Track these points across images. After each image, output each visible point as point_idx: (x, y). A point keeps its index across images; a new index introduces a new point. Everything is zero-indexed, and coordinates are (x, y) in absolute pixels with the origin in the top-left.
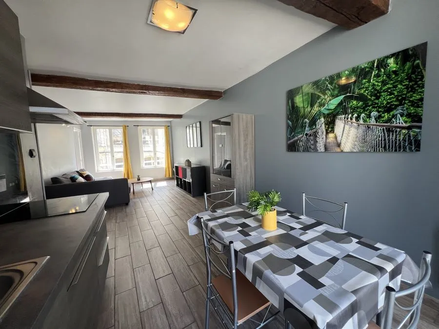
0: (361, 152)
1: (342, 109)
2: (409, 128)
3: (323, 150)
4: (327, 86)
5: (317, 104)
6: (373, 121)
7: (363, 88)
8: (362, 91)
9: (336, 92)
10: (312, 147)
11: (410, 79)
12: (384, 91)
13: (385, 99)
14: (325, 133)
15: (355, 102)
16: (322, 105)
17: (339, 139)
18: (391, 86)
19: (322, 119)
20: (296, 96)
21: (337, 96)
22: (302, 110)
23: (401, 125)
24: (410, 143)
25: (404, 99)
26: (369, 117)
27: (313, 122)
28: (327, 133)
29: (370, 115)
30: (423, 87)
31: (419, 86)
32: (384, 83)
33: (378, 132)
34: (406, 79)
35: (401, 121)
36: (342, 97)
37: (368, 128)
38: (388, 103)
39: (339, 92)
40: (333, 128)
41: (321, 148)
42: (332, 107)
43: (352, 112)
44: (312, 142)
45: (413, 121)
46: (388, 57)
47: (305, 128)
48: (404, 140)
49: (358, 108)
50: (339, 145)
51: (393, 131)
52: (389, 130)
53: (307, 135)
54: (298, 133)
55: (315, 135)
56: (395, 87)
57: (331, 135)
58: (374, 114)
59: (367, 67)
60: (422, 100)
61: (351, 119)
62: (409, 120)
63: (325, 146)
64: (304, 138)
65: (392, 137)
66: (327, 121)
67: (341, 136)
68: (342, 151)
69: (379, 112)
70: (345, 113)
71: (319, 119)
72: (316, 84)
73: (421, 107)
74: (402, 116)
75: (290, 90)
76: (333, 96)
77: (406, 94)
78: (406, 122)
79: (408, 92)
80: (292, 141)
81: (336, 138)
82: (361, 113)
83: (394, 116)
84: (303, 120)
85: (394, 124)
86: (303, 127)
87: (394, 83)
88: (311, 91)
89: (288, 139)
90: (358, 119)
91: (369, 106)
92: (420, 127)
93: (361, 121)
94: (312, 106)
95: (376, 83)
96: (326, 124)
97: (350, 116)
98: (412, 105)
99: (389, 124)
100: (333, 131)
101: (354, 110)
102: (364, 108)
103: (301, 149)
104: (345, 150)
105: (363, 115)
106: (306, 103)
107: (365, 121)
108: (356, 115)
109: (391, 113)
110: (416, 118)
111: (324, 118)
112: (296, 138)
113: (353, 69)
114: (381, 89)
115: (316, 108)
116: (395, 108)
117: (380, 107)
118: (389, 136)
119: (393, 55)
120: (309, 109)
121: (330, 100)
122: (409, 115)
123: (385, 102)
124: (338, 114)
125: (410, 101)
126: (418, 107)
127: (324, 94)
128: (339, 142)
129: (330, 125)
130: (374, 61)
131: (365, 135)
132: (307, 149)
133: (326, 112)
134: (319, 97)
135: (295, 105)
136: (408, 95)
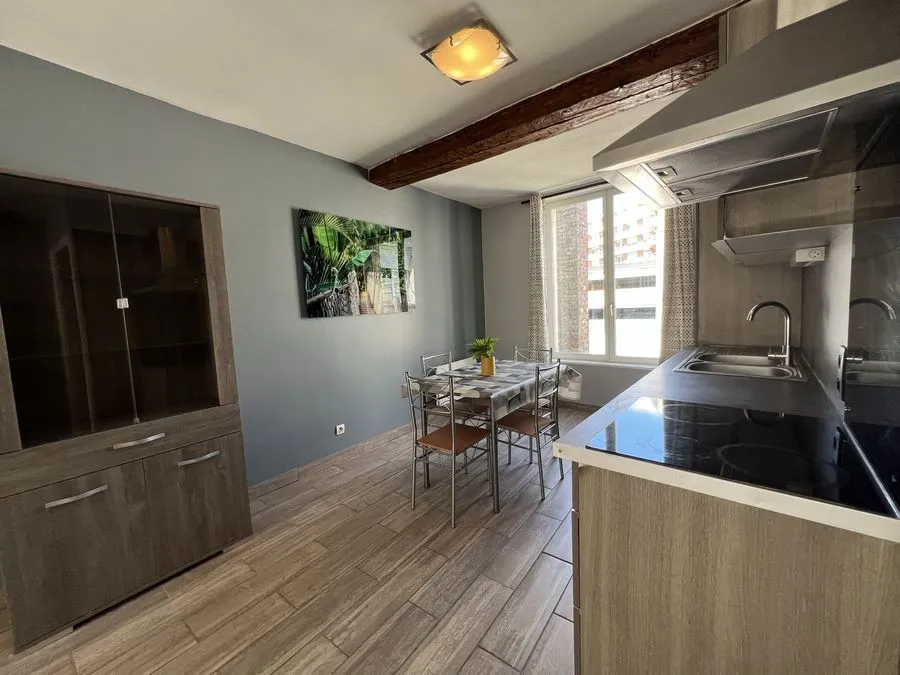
1: (370, 265)
3: (358, 312)
5: (345, 251)
10: (346, 309)
16: (352, 253)
17: (372, 298)
19: (354, 272)
20: (315, 225)
21: (366, 249)
22: (327, 252)
27: (344, 274)
28: (360, 291)
36: (370, 252)
39: (367, 244)
40: (365, 285)
41: (354, 307)
42: (363, 260)
44: (345, 302)
47: (334, 281)
50: (373, 306)
53: (337, 290)
54: (323, 286)
55: (348, 292)
57: (364, 294)
63: (360, 306)
64: (334, 296)
66: (359, 275)
70: (374, 270)
71: (351, 270)
76: (361, 247)
80: (314, 299)
81: (369, 297)
82: (386, 274)
84: (330, 269)
86: (331, 277)
88: (338, 228)
89: (307, 295)
94: (340, 250)
96: (358, 279)
97: (378, 274)
100: (366, 289)
103: (330, 312)
104: (377, 313)
106: (332, 243)
108: (382, 275)
111: (356, 270)
112: (321, 295)
115: (345, 257)
120: (337, 253)
121: (359, 251)
124: (369, 270)
127: (354, 241)
129: (361, 279)
130: (388, 227)
132: (338, 313)
133: (357, 264)
134: (348, 241)
135: (316, 240)
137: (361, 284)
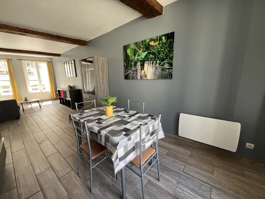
0: (154, 79)
1: (147, 58)
2: (169, 69)
3: (140, 79)
4: (141, 46)
5: (137, 55)
6: (158, 65)
7: (154, 49)
8: (154, 51)
9: (144, 50)
10: (135, 77)
11: (169, 47)
12: (161, 52)
13: (162, 55)
14: (140, 70)
15: (151, 56)
16: (139, 56)
18: (163, 50)
19: (139, 63)
20: (127, 50)
21: (145, 52)
22: (130, 58)
23: (166, 67)
24: (169, 76)
25: (167, 56)
26: (156, 63)
27: (135, 64)
28: (141, 70)
29: (157, 62)
31: (172, 51)
32: (161, 48)
33: (159, 70)
34: (168, 47)
35: (167, 66)
37: (156, 68)
38: (163, 57)
39: (146, 49)
40: (143, 68)
41: (139, 78)
42: (143, 57)
43: (151, 60)
44: (135, 75)
45: (170, 66)
46: (162, 36)
47: (132, 67)
48: (168, 74)
49: (152, 58)
50: (146, 76)
51: (164, 70)
52: (163, 70)
53: (133, 71)
54: (129, 69)
55: (136, 70)
56: (165, 50)
57: (143, 71)
58: (158, 62)
59: (155, 39)
60: (173, 57)
61: (150, 64)
62: (169, 65)
63: (141, 76)
64: (132, 72)
65: (164, 73)
66: (141, 64)
67: (147, 71)
68: (147, 79)
69: (160, 61)
70: (148, 61)
71: (138, 62)
72: (136, 44)
73: (172, 60)
74: (167, 63)
75: (125, 46)
76: (143, 51)
77: (168, 54)
78: (168, 66)
79: (169, 53)
80: (127, 73)
83: (164, 63)
84: (131, 63)
85: (164, 67)
86: (131, 66)
87: (165, 48)
88: (134, 47)
89: (125, 73)
91: (157, 58)
92: (172, 69)
93: (154, 65)
95: (159, 47)
97: (150, 62)
98: (170, 59)
99: (163, 67)
100: (143, 69)
102: (155, 59)
103: (131, 78)
104: (148, 79)
105: (154, 62)
106: (132, 54)
108: (152, 62)
109: (164, 62)
111: (140, 62)
112: (128, 72)
113: (151, 39)
114: (160, 50)
115: (136, 57)
116: (165, 60)
117: (160, 59)
118: (163, 72)
119: (164, 35)
120: (134, 57)
121: (142, 53)
122: (169, 63)
123: (162, 57)
124: (145, 61)
125: (170, 57)
127: (140, 50)
128: (146, 74)
130: (158, 37)
131: (155, 72)
132: (133, 78)
133: (141, 59)
134: (138, 51)
135: (127, 54)
136: (169, 54)
137: (142, 67)
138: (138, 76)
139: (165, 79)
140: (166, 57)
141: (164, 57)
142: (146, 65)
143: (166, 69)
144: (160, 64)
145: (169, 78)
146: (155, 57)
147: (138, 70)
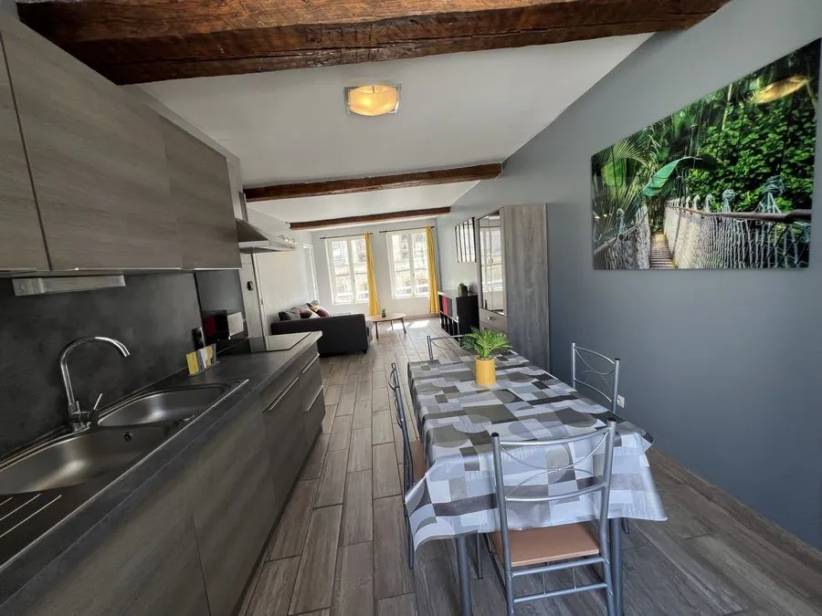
0: (707, 269)
1: (676, 186)
2: (788, 220)
3: (646, 266)
4: (651, 143)
5: (636, 179)
6: (725, 208)
7: (709, 143)
8: (707, 151)
9: (665, 154)
10: (630, 260)
11: (789, 119)
12: (745, 148)
13: (743, 168)
14: (649, 234)
15: (696, 172)
16: (644, 180)
17: (671, 244)
18: (756, 136)
19: (645, 208)
20: (603, 166)
21: (668, 162)
22: (614, 192)
23: (774, 214)
24: (791, 252)
25: (779, 161)
26: (719, 199)
27: (631, 214)
28: (653, 234)
29: (720, 196)
30: (813, 135)
31: (805, 133)
32: (744, 131)
33: (735, 230)
34: (783, 120)
35: (774, 207)
36: (674, 164)
37: (718, 222)
38: (751, 171)
39: (670, 153)
40: (661, 223)
41: (643, 262)
42: (660, 183)
43: (692, 192)
44: (630, 251)
45: (796, 206)
46: (750, 78)
47: (618, 225)
48: (780, 245)
49: (701, 183)
50: (671, 257)
51: (760, 227)
52: (754, 225)
53: (621, 237)
54: (609, 234)
55: (634, 237)
56: (763, 137)
57: (659, 238)
58: (728, 193)
59: (715, 101)
60: (810, 161)
61: (690, 206)
62: (789, 203)
63: (650, 257)
64: (618, 245)
65: (759, 239)
66: (653, 210)
67: (674, 238)
68: (676, 267)
69: (736, 189)
70: (681, 194)
71: (640, 206)
72: (634, 140)
73: (810, 176)
74: (775, 195)
75: (595, 156)
76: (660, 162)
77: (782, 151)
78: (782, 208)
79: (787, 147)
80: (600, 249)
81: (666, 242)
82: (706, 193)
83: (762, 197)
84: (616, 211)
85: (763, 214)
86: (616, 222)
87: (762, 129)
88: (627, 155)
89: (596, 246)
90: (701, 203)
91: (719, 179)
92: (807, 218)
93: (707, 210)
94: (629, 183)
95: (731, 133)
96: (650, 217)
97: (689, 198)
98: (794, 174)
99: (752, 213)
100: (661, 230)
101: (695, 186)
102: (710, 184)
103: (614, 264)
104: (681, 267)
105: (709, 197)
106: (619, 178)
107: (713, 209)
108: (697, 197)
109: (757, 191)
110: (801, 199)
111: (648, 204)
112: (606, 244)
113: (693, 106)
114: (739, 143)
115: (635, 187)
116: (763, 181)
117: (737, 180)
118: (753, 236)
119: (758, 73)
120: (624, 189)
121: (656, 171)
122: (788, 194)
123: (746, 170)
124: (668, 197)
125: (791, 166)
126: (805, 175)
127: (647, 159)
128: (671, 249)
129: (658, 217)
130: (727, 88)
131: (714, 236)
132: (622, 265)
133: (651, 194)
134: (639, 165)
135: (604, 183)
136: (787, 152)
137: (654, 223)
138: (639, 256)
139: (765, 266)
140: (772, 165)
141: (757, 168)
142: (671, 216)
143: (770, 224)
144: (735, 202)
145: (791, 262)
146: (710, 175)
147: (641, 235)
